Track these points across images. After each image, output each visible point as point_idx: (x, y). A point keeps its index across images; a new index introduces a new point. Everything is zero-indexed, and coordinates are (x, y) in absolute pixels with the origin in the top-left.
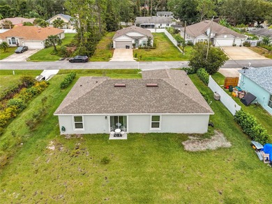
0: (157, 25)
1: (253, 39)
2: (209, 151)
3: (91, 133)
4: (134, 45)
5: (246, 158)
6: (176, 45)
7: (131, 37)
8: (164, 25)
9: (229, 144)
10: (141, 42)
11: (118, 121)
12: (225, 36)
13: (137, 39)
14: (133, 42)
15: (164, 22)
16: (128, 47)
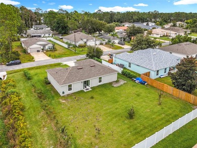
0: (42, 36)
1: (103, 41)
2: (121, 85)
3: (75, 91)
4: (43, 49)
5: (134, 84)
6: (67, 47)
7: (40, 45)
8: (47, 35)
9: (126, 82)
10: (47, 47)
11: (86, 83)
13: (44, 46)
14: (42, 47)
15: (46, 33)
16: (38, 51)
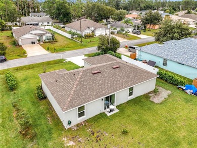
0: (40, 24)
1: (114, 29)
3: (91, 117)
4: (39, 41)
6: (70, 37)
7: (35, 34)
8: (45, 24)
9: (170, 92)
10: (44, 38)
12: (101, 29)
13: (41, 36)
14: (38, 38)
15: (45, 21)
16: (33, 43)
